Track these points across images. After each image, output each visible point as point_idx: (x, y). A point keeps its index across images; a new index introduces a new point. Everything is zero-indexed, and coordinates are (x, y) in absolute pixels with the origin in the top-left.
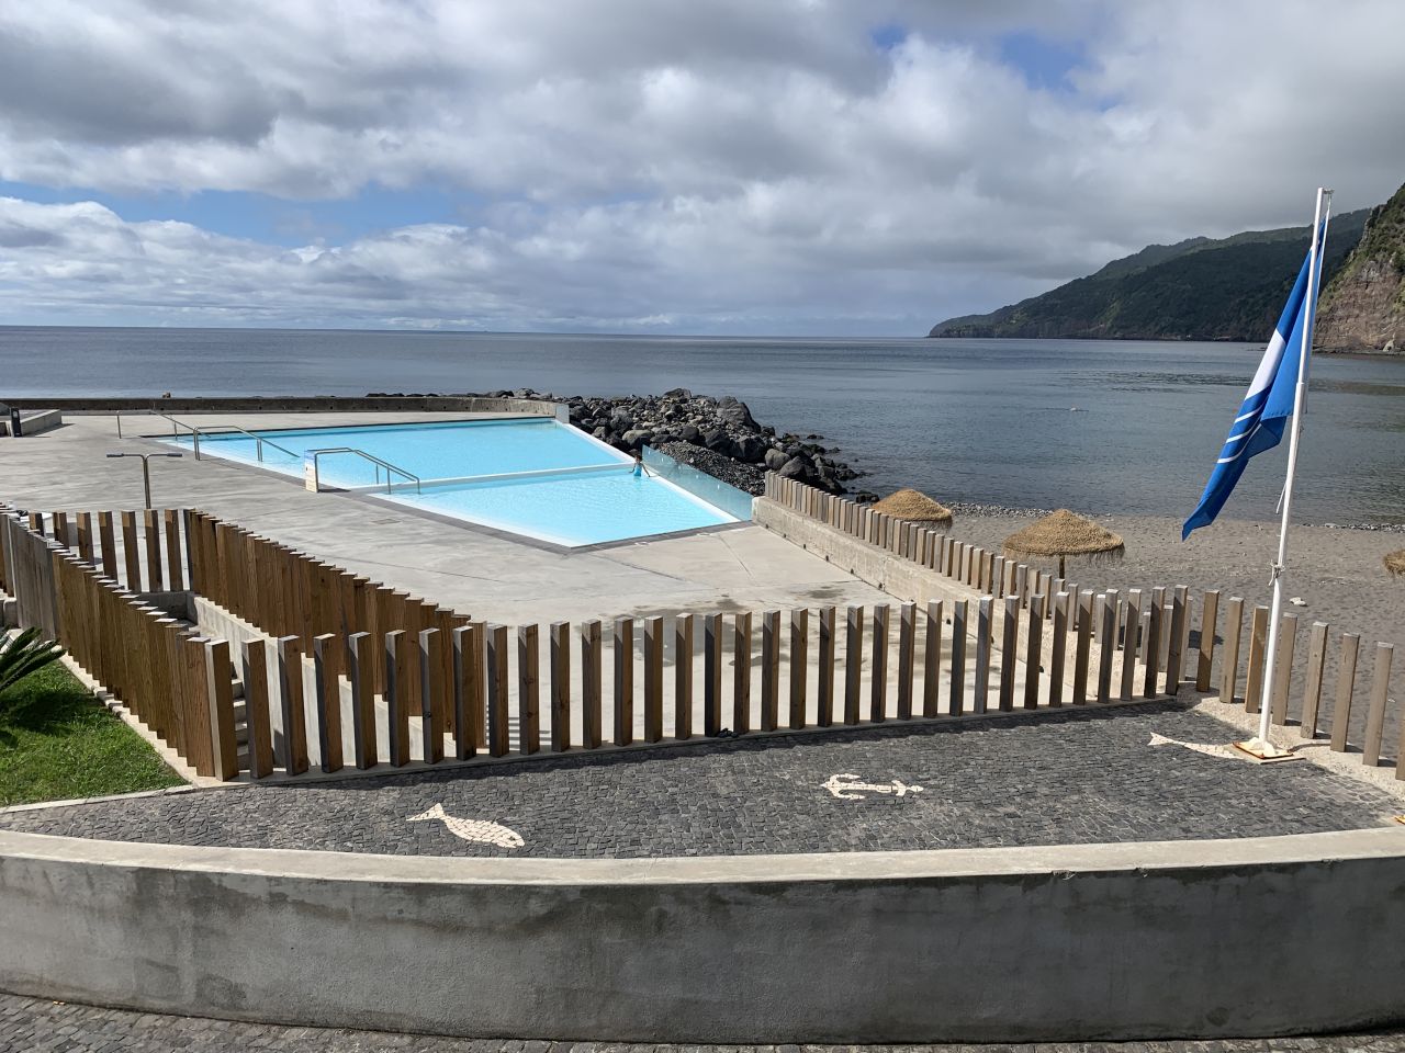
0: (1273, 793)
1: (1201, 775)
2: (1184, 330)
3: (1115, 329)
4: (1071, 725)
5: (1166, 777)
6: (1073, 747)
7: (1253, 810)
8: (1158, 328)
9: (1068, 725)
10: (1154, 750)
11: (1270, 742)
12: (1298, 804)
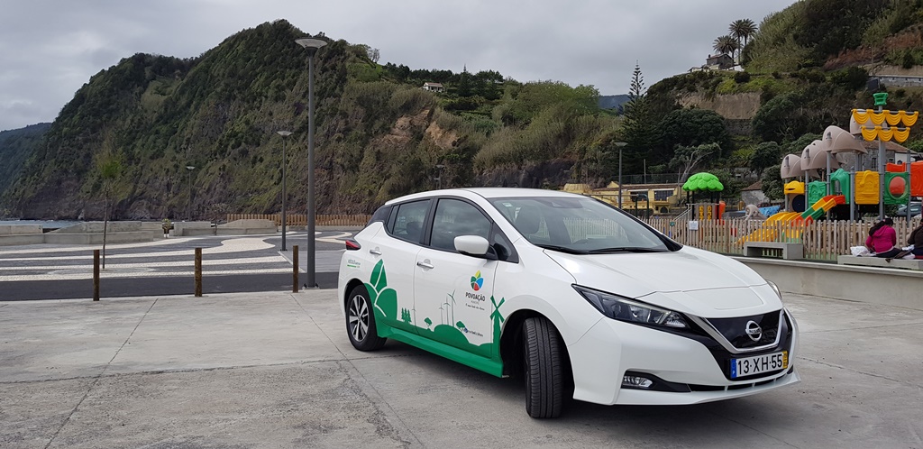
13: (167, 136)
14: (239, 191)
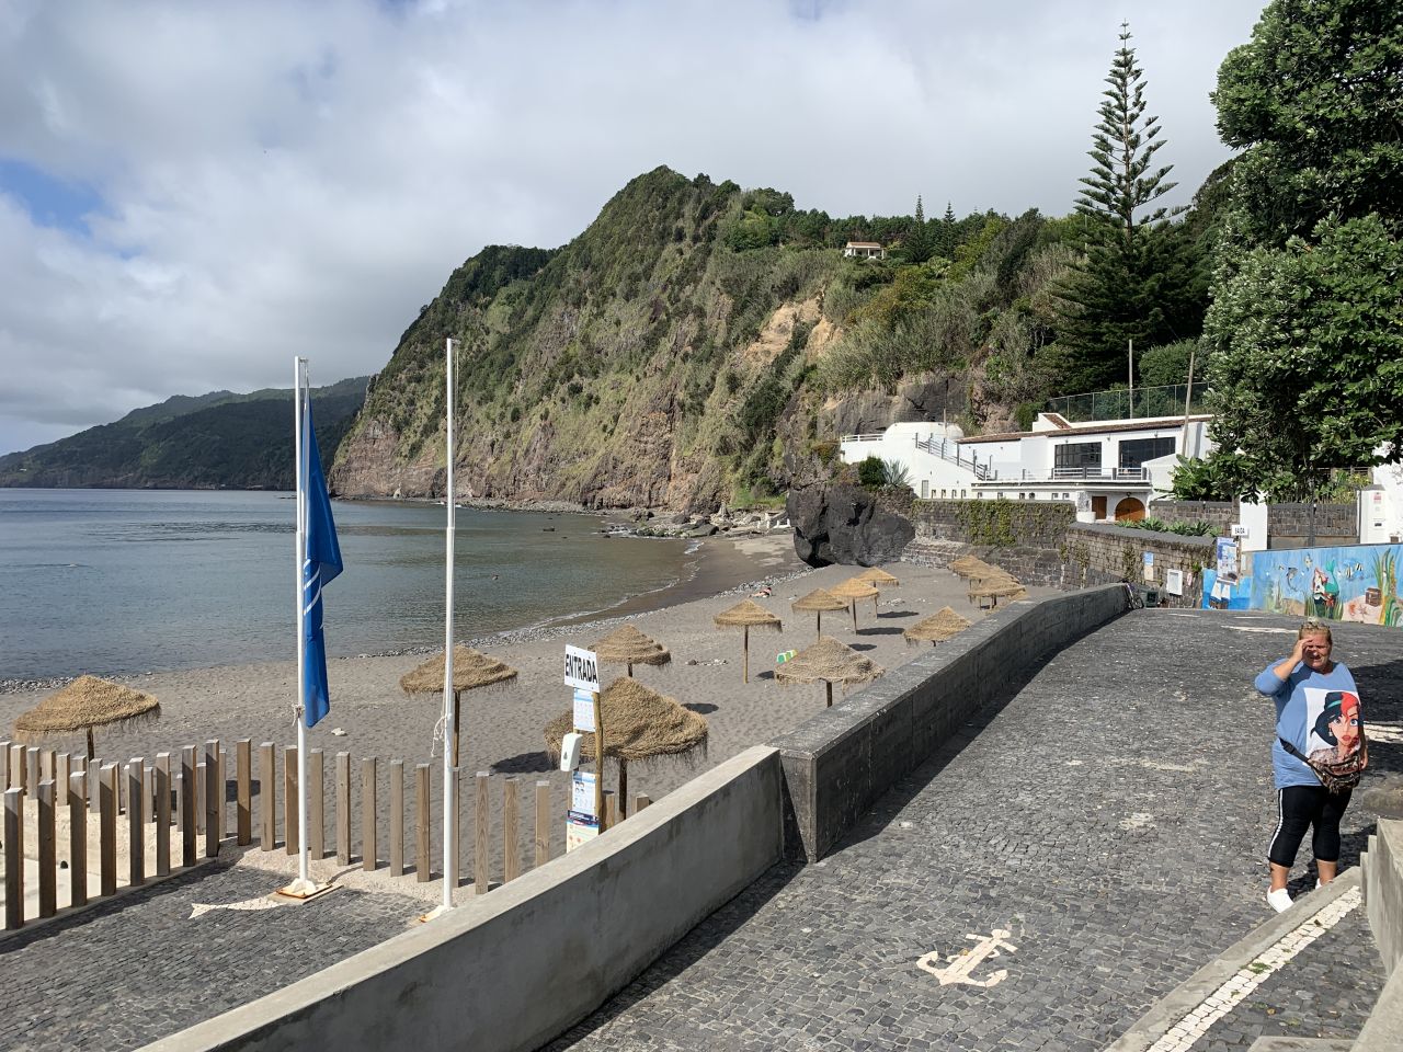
0: (315, 930)
1: (246, 934)
2: (218, 479)
3: (144, 478)
4: (100, 922)
5: (209, 949)
6: (100, 948)
7: (296, 954)
8: (191, 477)
9: (96, 922)
10: (196, 922)
11: (309, 880)
12: (338, 934)
13: (503, 368)
14: (563, 454)
